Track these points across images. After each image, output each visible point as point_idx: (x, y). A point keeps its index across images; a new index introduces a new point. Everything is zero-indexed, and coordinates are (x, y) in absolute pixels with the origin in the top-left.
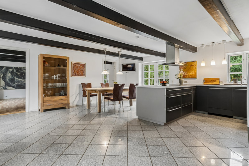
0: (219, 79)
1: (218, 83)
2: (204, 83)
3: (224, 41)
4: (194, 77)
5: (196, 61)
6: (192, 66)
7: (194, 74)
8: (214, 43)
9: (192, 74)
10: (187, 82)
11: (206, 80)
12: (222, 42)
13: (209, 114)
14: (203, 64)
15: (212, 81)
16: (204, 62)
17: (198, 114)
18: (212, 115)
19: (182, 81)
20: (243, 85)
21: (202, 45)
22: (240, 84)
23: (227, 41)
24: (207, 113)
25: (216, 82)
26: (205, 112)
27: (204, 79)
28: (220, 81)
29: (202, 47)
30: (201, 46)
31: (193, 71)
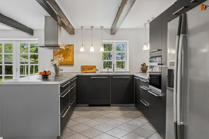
0: (95, 67)
1: (95, 71)
2: (81, 71)
3: (102, 27)
4: (71, 64)
5: (73, 45)
6: (69, 51)
7: (71, 60)
8: (93, 27)
9: (69, 60)
10: (62, 70)
11: (83, 68)
12: (100, 28)
13: (90, 106)
14: (82, 50)
15: (89, 68)
16: (83, 47)
17: (79, 108)
18: (93, 107)
19: (59, 69)
20: (115, 72)
21: (82, 27)
22: (113, 71)
23: (104, 28)
24: (88, 105)
25: (93, 70)
26: (85, 105)
27: (82, 66)
28: (97, 69)
29: (82, 29)
30: (80, 28)
31: (70, 57)
